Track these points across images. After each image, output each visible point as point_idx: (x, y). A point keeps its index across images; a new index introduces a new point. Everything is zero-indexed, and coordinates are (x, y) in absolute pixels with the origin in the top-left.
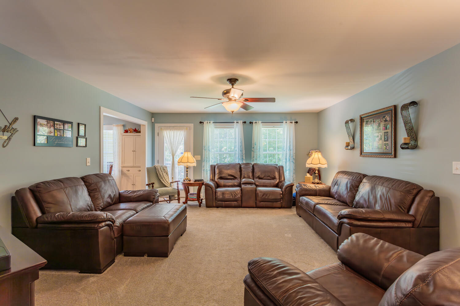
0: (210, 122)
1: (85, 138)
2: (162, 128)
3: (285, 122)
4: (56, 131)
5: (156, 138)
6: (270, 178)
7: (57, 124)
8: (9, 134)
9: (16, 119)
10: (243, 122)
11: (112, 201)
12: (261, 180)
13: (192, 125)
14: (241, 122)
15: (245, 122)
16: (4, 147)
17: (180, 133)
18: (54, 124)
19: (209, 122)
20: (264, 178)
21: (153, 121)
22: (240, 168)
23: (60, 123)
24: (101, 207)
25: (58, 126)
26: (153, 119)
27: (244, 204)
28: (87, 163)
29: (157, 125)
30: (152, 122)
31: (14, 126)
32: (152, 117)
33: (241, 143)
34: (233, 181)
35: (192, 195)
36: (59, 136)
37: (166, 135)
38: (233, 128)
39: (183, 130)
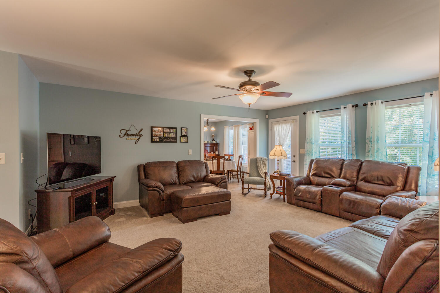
0: (313, 111)
1: (187, 137)
2: (273, 123)
3: (429, 93)
4: (164, 134)
5: (270, 132)
6: (384, 184)
7: (165, 130)
8: (139, 137)
9: (142, 129)
10: (353, 106)
11: (196, 180)
12: (367, 184)
13: (297, 117)
14: (349, 106)
15: (357, 106)
16: (136, 143)
17: (286, 126)
18: (163, 130)
19: (311, 111)
20: (374, 182)
21: (267, 117)
22: (342, 164)
23: (167, 129)
24: (184, 182)
25: (166, 131)
26: (267, 116)
27: (324, 209)
28: (189, 153)
29: (270, 121)
30: (267, 119)
31: (141, 133)
32: (267, 114)
33: (350, 133)
34: (330, 180)
35: (279, 188)
36: (167, 136)
37: (276, 129)
38: (340, 115)
39: (289, 124)
